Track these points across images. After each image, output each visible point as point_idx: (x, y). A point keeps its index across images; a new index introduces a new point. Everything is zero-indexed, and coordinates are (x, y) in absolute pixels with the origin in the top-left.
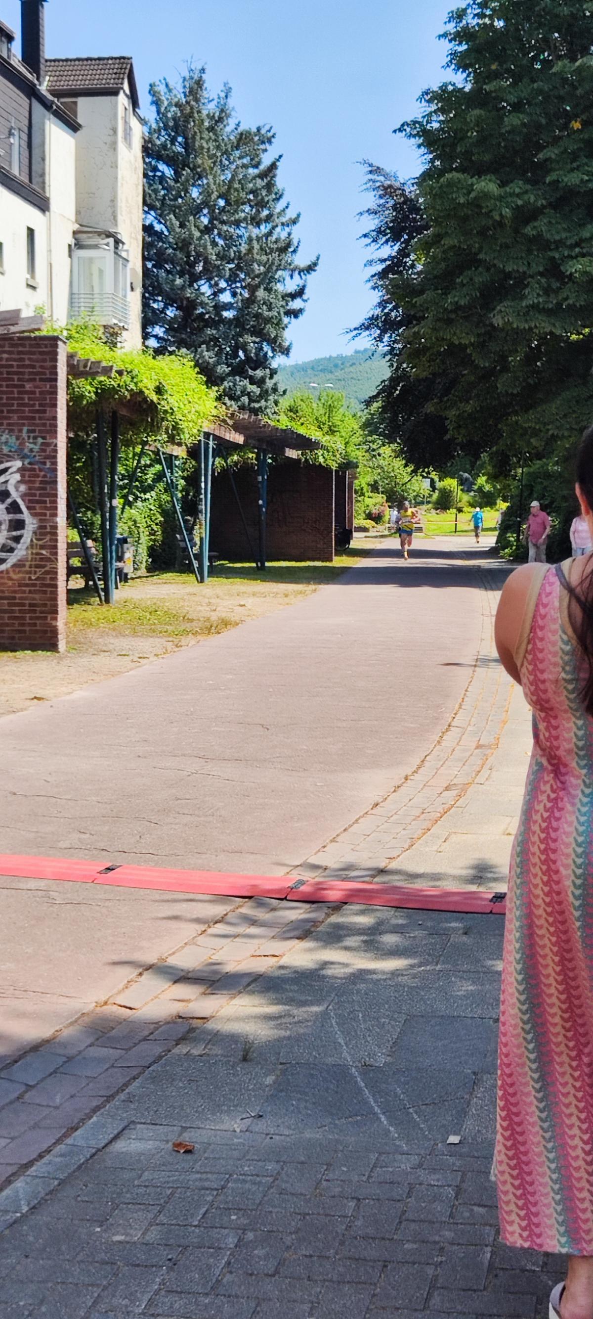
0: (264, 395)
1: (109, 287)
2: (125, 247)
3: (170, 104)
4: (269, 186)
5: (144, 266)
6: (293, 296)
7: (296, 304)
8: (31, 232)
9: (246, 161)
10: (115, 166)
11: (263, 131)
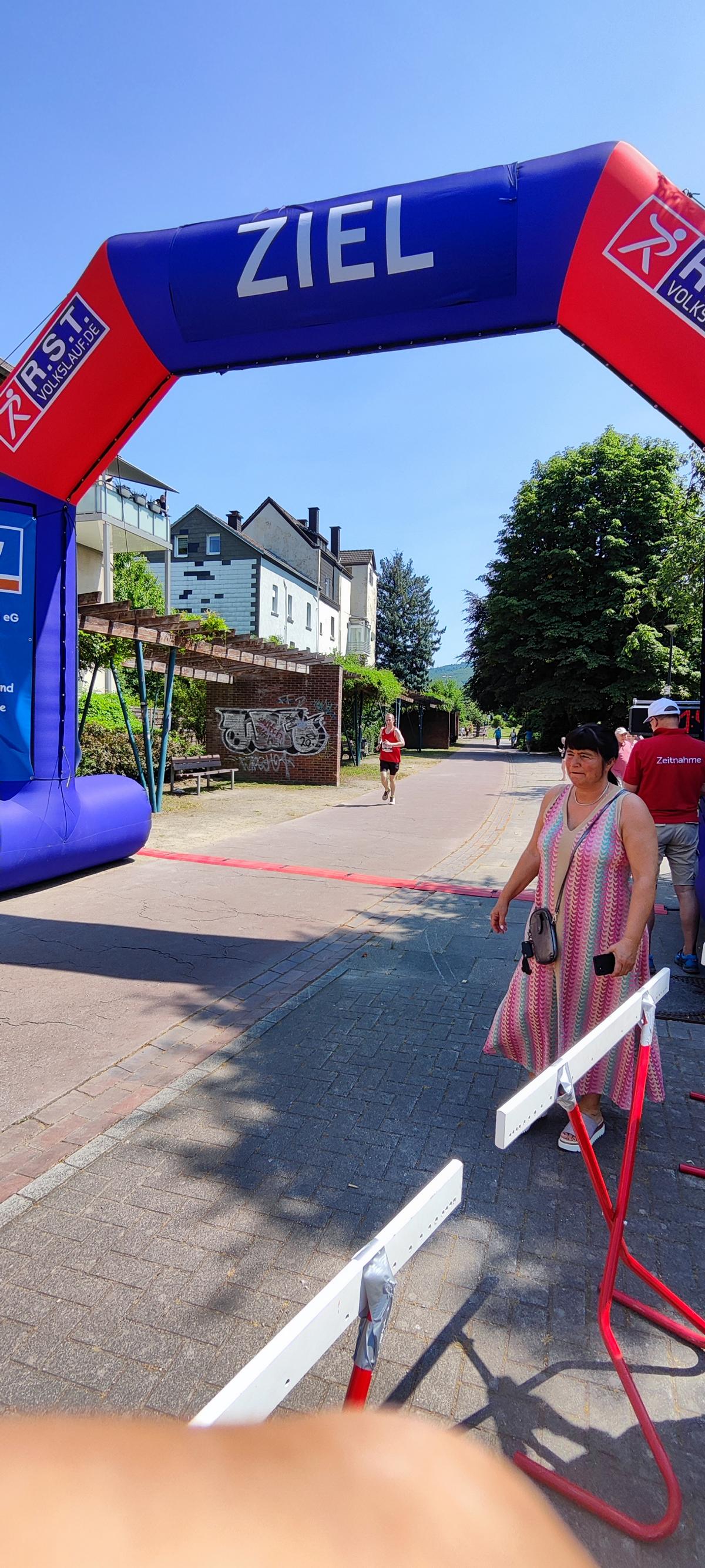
0: (423, 682)
1: (363, 640)
2: (369, 624)
3: (388, 568)
4: (427, 600)
5: (377, 631)
6: (435, 643)
7: (437, 646)
8: (333, 619)
9: (418, 589)
10: (366, 592)
11: (425, 578)
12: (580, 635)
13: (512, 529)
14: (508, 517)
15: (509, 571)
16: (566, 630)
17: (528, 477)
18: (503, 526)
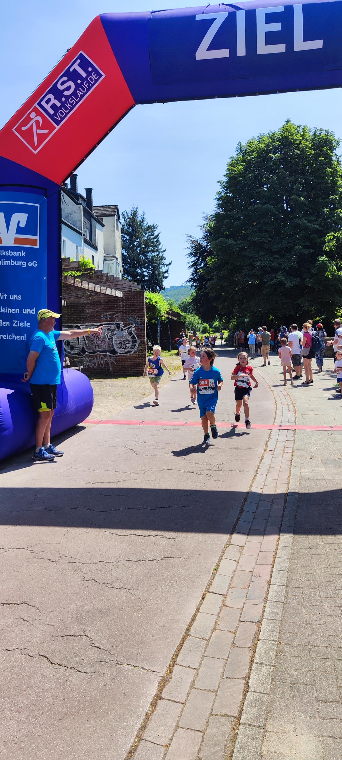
2: (118, 260)
3: (128, 218)
4: (157, 241)
5: (123, 265)
6: (165, 272)
7: (166, 275)
9: (150, 234)
11: (155, 225)
12: (279, 264)
13: (226, 190)
14: (224, 182)
15: (226, 220)
16: (270, 261)
17: (234, 154)
18: (219, 188)
